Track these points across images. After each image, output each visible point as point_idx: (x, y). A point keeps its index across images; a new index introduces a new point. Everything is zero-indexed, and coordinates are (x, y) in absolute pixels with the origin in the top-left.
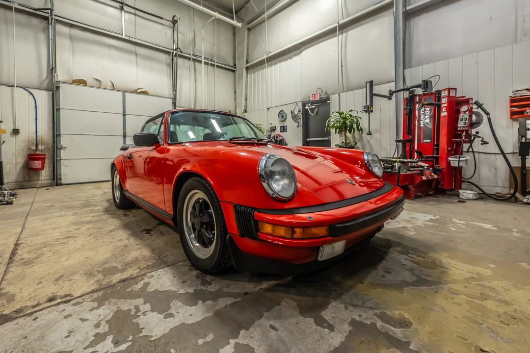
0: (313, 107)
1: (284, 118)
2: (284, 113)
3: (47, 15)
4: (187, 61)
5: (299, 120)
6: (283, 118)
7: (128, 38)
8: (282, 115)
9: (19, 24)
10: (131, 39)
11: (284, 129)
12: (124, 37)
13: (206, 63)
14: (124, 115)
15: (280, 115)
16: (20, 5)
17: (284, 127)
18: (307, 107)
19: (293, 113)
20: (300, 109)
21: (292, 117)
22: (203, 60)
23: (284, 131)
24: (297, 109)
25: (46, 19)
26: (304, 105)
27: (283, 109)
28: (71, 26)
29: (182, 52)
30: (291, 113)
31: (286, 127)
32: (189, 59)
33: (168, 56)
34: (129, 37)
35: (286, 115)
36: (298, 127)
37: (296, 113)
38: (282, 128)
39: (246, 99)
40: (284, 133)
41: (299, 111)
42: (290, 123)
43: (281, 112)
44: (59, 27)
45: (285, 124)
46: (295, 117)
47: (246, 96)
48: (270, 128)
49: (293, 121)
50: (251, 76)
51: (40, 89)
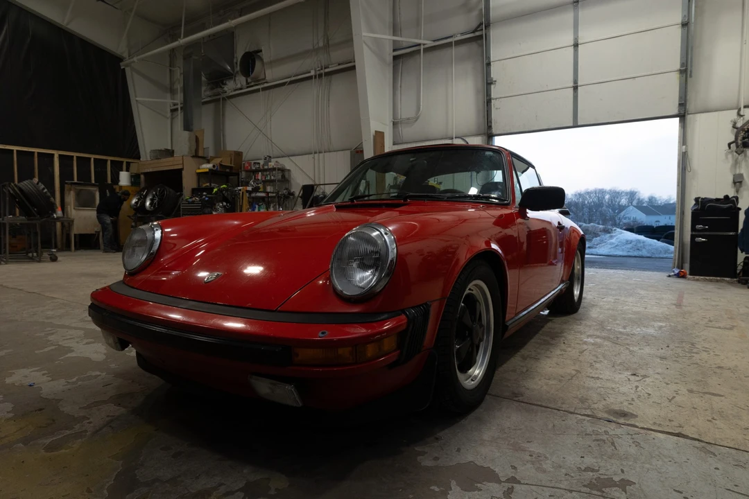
51: (477, 134)
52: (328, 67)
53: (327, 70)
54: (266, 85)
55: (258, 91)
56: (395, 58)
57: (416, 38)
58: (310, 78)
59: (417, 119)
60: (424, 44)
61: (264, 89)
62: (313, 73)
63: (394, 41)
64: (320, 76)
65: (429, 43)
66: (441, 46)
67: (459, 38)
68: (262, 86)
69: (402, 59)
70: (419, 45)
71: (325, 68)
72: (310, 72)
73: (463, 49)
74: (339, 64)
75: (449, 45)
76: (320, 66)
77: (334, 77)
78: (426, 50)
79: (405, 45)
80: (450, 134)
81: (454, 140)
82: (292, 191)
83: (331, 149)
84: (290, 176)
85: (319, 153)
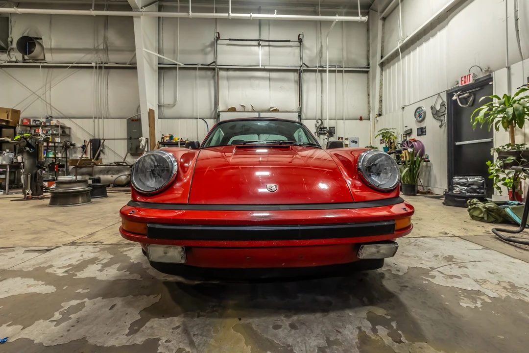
0: (465, 95)
1: (422, 116)
2: (422, 110)
3: (214, 67)
4: (314, 74)
5: (442, 118)
6: (420, 117)
7: (263, 67)
8: (420, 115)
9: (201, 78)
10: (266, 67)
11: (422, 132)
12: (260, 67)
13: (330, 71)
15: (417, 114)
16: (202, 65)
17: (422, 128)
18: (454, 98)
19: (433, 109)
20: (443, 102)
21: (433, 114)
22: (328, 69)
24: (440, 101)
25: (214, 69)
26: (450, 94)
27: (421, 106)
28: (228, 69)
29: (308, 67)
30: (430, 109)
31: (426, 128)
32: (315, 71)
33: (296, 74)
34: (264, 66)
35: (425, 113)
36: (441, 126)
37: (438, 108)
38: (420, 130)
39: (381, 101)
40: (421, 136)
41: (442, 105)
42: (430, 122)
43: (418, 110)
44: (222, 73)
45: (423, 125)
46: (436, 114)
47: (381, 97)
48: (405, 131)
49: (434, 119)
51: (211, 118)
52: (107, 64)
53: (106, 65)
54: (45, 64)
55: (38, 67)
56: (160, 68)
57: (174, 59)
58: (92, 67)
59: (174, 105)
60: (179, 65)
61: (43, 67)
62: (94, 64)
63: (159, 57)
64: (100, 68)
65: (182, 65)
66: (189, 68)
67: (200, 66)
68: (42, 64)
69: (164, 69)
70: (176, 64)
71: (104, 64)
72: (91, 63)
73: (203, 73)
74: (116, 64)
75: (195, 69)
76: (100, 61)
77: (112, 70)
78: (181, 68)
79: (165, 62)
80: (195, 116)
81: (199, 119)
82: (73, 143)
83: (109, 116)
84: (70, 132)
85: (99, 118)
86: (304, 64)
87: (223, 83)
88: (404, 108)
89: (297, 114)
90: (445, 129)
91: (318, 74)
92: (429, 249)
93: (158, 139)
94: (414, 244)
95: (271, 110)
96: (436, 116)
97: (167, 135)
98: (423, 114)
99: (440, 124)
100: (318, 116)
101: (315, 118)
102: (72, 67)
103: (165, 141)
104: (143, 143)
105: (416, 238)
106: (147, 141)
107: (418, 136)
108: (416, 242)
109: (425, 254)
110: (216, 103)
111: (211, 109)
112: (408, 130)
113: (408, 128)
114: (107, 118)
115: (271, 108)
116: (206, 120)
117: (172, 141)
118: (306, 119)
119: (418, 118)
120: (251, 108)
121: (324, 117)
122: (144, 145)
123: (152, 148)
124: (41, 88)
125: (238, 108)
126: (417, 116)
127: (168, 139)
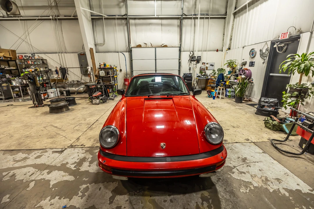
0: (282, 45)
1: (254, 55)
2: (255, 51)
3: (126, 17)
4: (190, 20)
5: (265, 58)
6: (253, 55)
7: (157, 17)
8: (252, 53)
9: (119, 25)
10: (159, 17)
11: (252, 64)
12: (156, 16)
13: (201, 18)
14: (156, 60)
15: (251, 53)
16: (118, 16)
17: (252, 62)
18: (275, 46)
19: (261, 51)
20: (268, 48)
21: (260, 54)
22: (199, 16)
23: (252, 66)
24: (266, 48)
25: (126, 19)
26: (273, 43)
27: (254, 48)
28: (135, 19)
29: (186, 15)
30: (259, 51)
31: (254, 62)
32: (191, 18)
33: (178, 20)
34: (158, 15)
35: (256, 53)
36: (263, 63)
37: (264, 51)
38: (251, 63)
39: (231, 39)
40: (252, 67)
41: (267, 50)
42: (258, 60)
43: (252, 51)
45: (253, 60)
46: (262, 55)
47: (231, 36)
48: (242, 63)
49: (260, 58)
50: (237, 20)
51: (126, 52)
52: (59, 16)
53: (58, 18)
54: (22, 18)
55: (18, 20)
56: (92, 19)
57: (100, 13)
58: (50, 19)
59: (104, 44)
60: (104, 16)
61: (21, 20)
62: (51, 17)
63: (91, 12)
64: (56, 19)
65: (106, 17)
66: (111, 18)
68: (19, 18)
69: (95, 20)
70: (102, 16)
71: (58, 16)
72: (49, 17)
73: (119, 21)
74: (65, 16)
75: (114, 19)
76: (54, 15)
77: (63, 21)
78: (106, 19)
79: (95, 15)
80: (117, 50)
81: (119, 53)
82: (50, 68)
83: (67, 52)
84: (47, 62)
85: (61, 53)
86: (184, 14)
87: (132, 28)
88: (244, 47)
89: (178, 48)
90: (265, 65)
91: (193, 20)
92: (237, 153)
93: (97, 66)
94: (230, 148)
95: (163, 46)
96: (262, 56)
97: (103, 64)
98: (254, 54)
99: (263, 62)
100: (191, 50)
101: (189, 50)
102: (39, 19)
103: (102, 67)
104: (89, 70)
105: (232, 144)
106: (92, 69)
107: (249, 66)
108: (232, 146)
109: (234, 156)
110: (129, 42)
111: (126, 46)
112: (244, 62)
113: (244, 61)
114: (66, 53)
115: (163, 44)
116: (124, 53)
117: (105, 67)
118: (184, 51)
119: (251, 56)
120: (150, 45)
121: (195, 50)
122: (90, 71)
123: (95, 72)
124: (23, 35)
125: (143, 45)
126: (251, 54)
127: (103, 66)
